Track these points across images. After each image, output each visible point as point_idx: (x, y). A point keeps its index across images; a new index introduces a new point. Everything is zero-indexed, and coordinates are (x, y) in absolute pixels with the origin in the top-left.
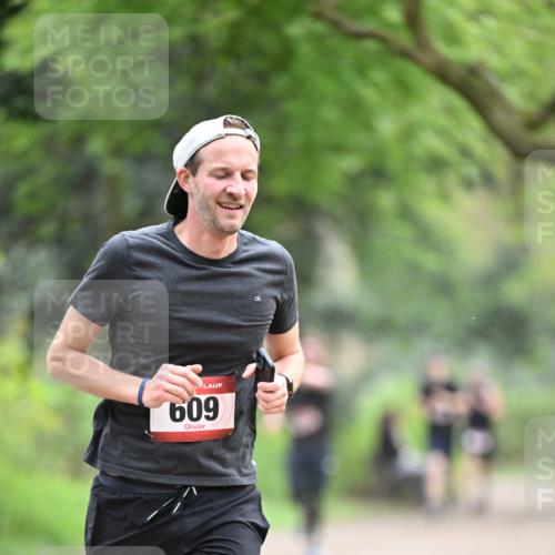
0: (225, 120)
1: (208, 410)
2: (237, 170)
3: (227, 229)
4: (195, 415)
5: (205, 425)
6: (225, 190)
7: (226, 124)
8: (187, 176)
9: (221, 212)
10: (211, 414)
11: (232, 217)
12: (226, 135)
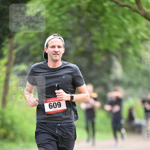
0: (54, 35)
2: (56, 46)
6: (54, 51)
8: (47, 49)
9: (54, 56)
11: (56, 57)
12: (54, 38)
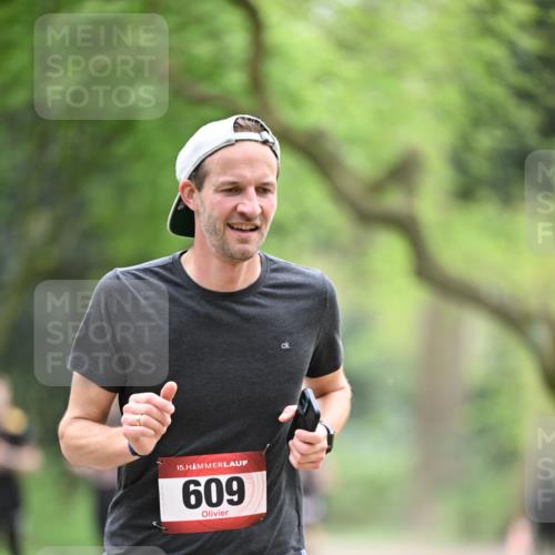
0: (236, 123)
1: (231, 492)
2: (250, 184)
4: (214, 500)
5: (228, 511)
6: (235, 208)
7: (237, 127)
8: (192, 191)
9: (232, 235)
10: (235, 498)
11: (245, 241)
12: (237, 141)
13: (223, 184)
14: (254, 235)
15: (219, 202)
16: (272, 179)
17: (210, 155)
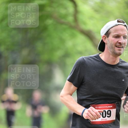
0: (118, 20)
2: (122, 35)
3: (118, 54)
6: (118, 42)
7: (118, 21)
8: (105, 38)
9: (116, 49)
11: (120, 50)
12: (118, 25)
13: (115, 35)
14: (122, 49)
15: (114, 40)
16: (127, 35)
17: (111, 28)
